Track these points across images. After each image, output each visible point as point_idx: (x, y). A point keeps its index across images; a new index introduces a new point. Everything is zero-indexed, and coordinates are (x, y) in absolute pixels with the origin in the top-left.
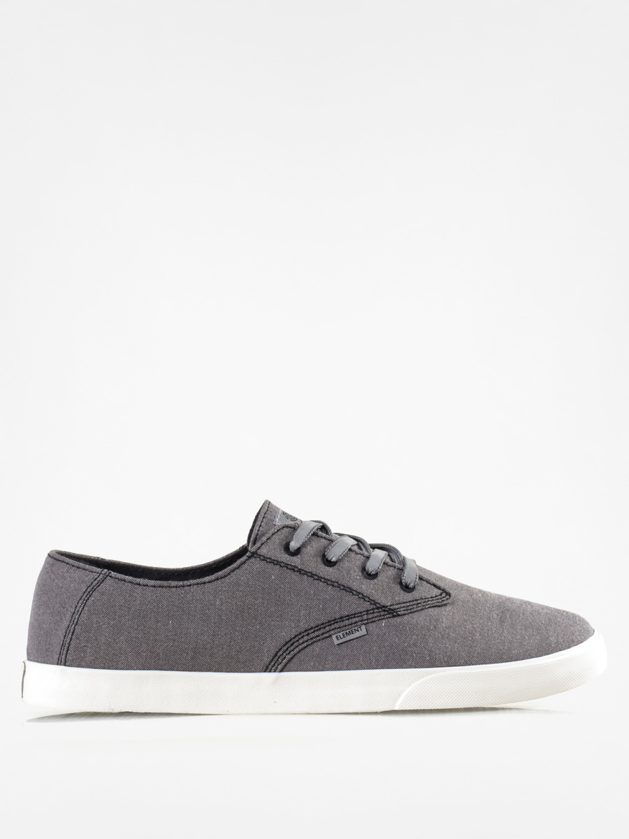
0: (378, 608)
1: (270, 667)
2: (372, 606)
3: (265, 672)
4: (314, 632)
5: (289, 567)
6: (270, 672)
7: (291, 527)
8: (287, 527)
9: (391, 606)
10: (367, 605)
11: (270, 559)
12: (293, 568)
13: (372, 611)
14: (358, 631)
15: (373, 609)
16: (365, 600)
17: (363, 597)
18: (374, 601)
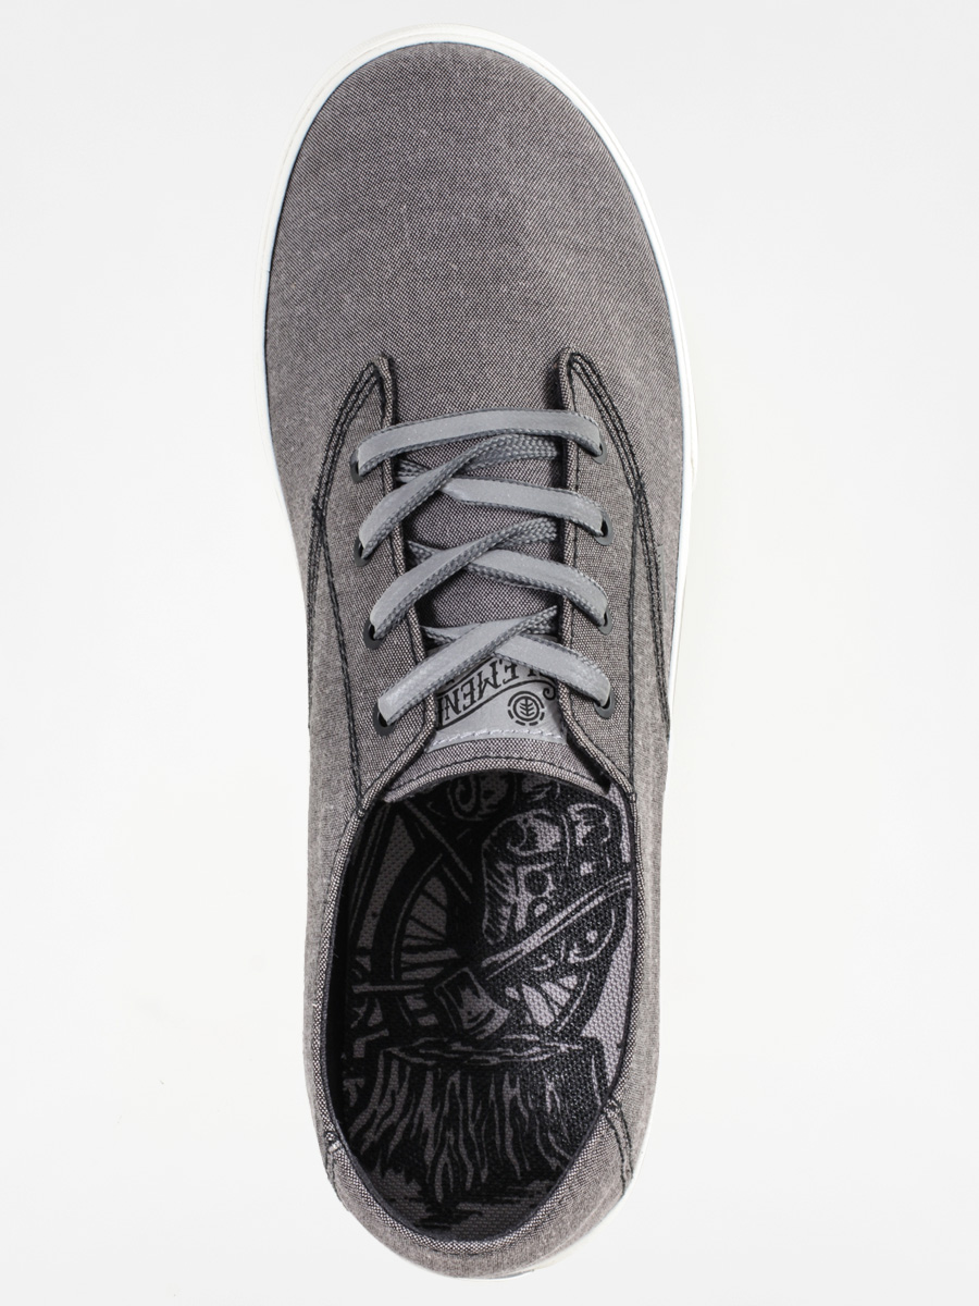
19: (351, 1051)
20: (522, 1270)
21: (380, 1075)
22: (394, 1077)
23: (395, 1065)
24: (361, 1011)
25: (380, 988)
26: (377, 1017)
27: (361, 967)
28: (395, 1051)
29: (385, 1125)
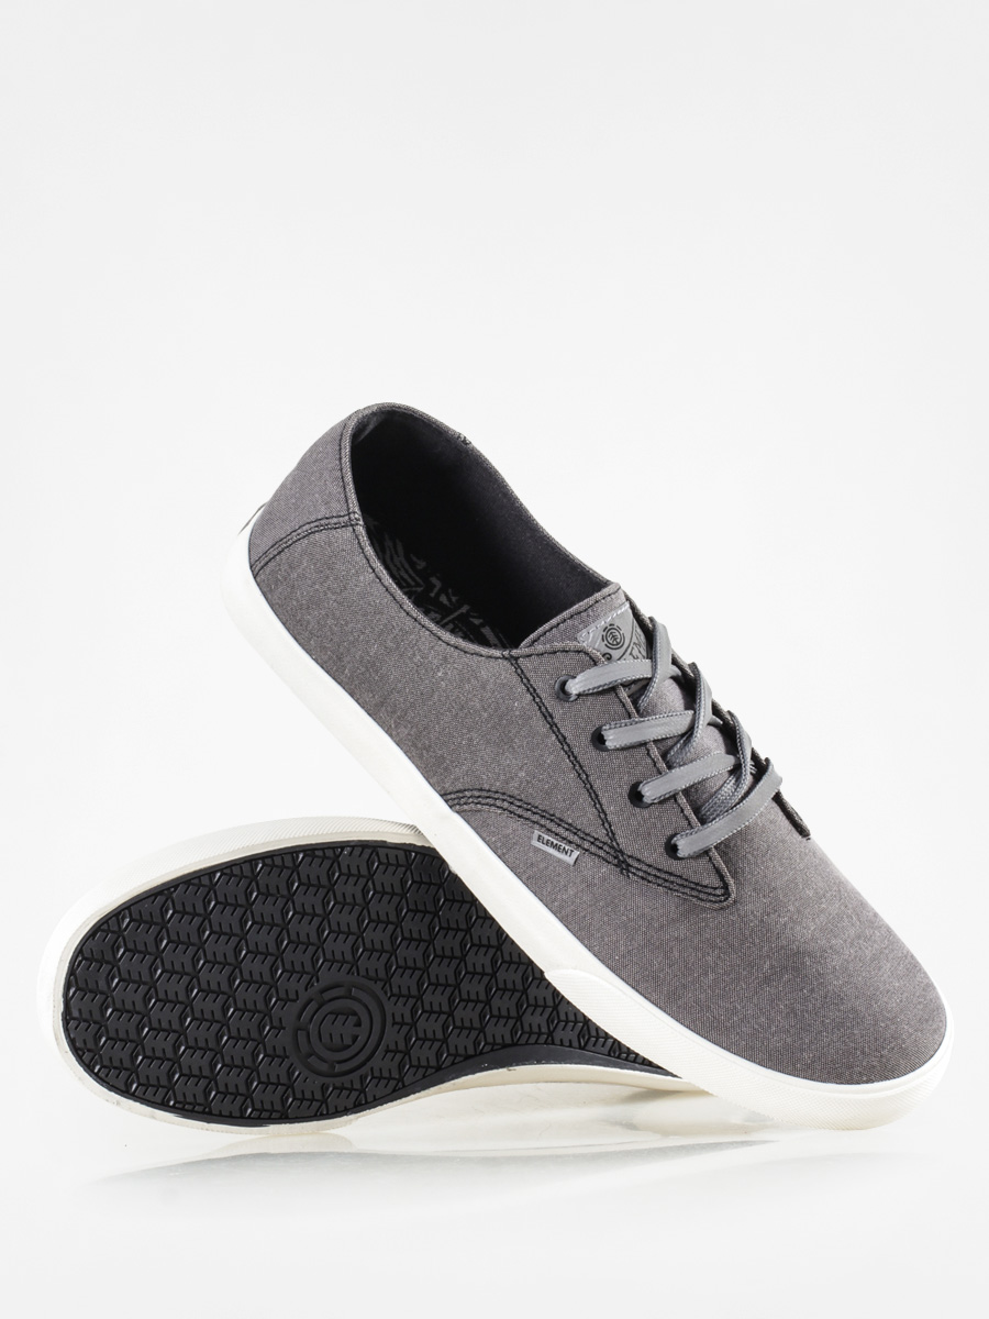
0: (612, 847)
1: (449, 797)
2: (606, 839)
3: (442, 796)
4: (519, 807)
5: (543, 709)
6: (446, 801)
7: (591, 658)
8: (587, 654)
9: (629, 857)
10: (601, 833)
11: (529, 680)
12: (547, 716)
13: (601, 845)
14: (566, 853)
15: (605, 843)
16: (603, 824)
17: (605, 821)
18: (613, 834)
19: (438, 578)
20: (260, 512)
21: (414, 575)
22: (406, 576)
23: (413, 583)
24: (454, 599)
25: (456, 614)
26: (443, 599)
27: (474, 617)
28: (419, 589)
29: (388, 552)
